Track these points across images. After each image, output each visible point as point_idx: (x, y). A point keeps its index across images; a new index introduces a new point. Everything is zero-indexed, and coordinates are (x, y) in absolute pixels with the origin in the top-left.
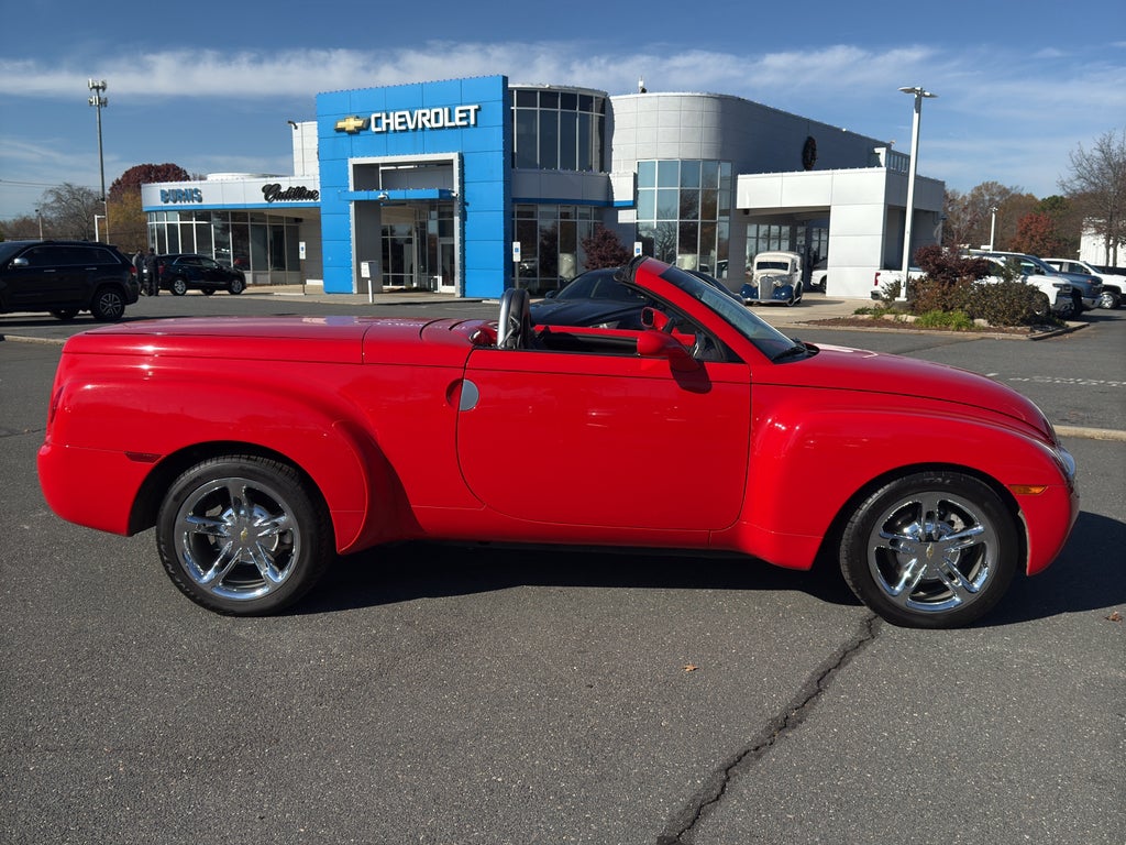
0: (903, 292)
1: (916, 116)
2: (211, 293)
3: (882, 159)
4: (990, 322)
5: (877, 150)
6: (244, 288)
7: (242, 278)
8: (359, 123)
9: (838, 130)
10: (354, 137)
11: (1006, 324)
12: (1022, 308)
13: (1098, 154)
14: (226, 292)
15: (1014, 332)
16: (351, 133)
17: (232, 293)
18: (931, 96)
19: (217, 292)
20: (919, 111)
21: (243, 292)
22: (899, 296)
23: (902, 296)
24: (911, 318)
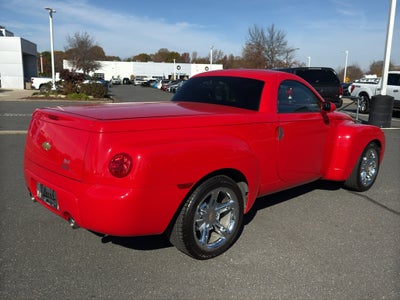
0: (54, 86)
3: (4, 33)
4: (94, 97)
11: (100, 98)
13: (75, 38)
18: (55, 12)
20: (51, 17)
22: (52, 88)
23: (54, 88)
24: (63, 96)
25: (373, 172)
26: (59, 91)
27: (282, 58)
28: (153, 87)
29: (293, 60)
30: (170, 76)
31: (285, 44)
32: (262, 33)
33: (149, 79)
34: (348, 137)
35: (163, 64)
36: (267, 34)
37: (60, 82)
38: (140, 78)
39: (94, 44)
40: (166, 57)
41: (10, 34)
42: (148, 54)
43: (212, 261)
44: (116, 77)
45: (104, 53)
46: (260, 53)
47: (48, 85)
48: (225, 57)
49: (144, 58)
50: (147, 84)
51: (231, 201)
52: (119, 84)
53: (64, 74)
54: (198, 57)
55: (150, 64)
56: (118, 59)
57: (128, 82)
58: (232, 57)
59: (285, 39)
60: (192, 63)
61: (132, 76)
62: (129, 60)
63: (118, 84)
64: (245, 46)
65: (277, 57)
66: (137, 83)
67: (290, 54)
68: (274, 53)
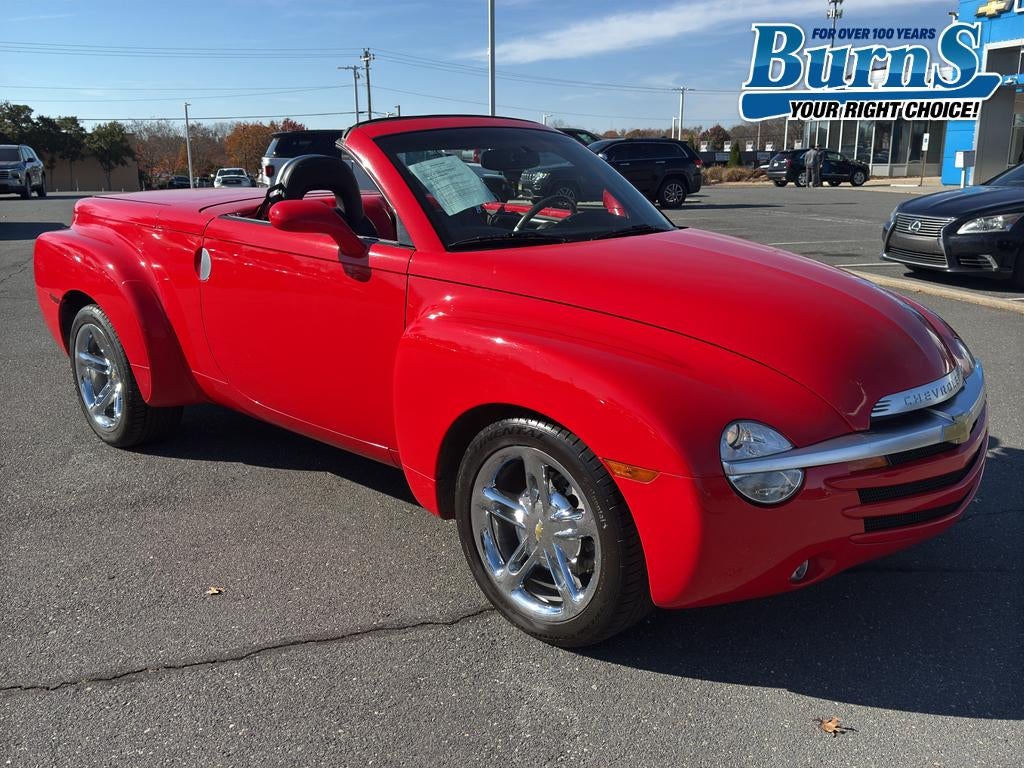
2: (836, 185)
6: (867, 179)
7: (865, 170)
8: (1001, 6)
10: (995, 21)
14: (849, 184)
16: (992, 17)
17: (854, 185)
19: (842, 184)
21: (865, 184)
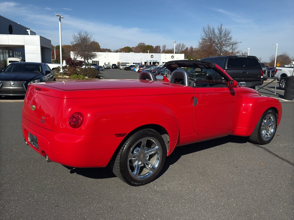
0: (61, 70)
1: (60, 23)
3: (29, 33)
4: (89, 77)
5: (27, 30)
9: (17, 24)
11: (92, 78)
12: (95, 74)
13: (79, 36)
15: (95, 79)
18: (63, 18)
20: (60, 21)
22: (60, 71)
23: (61, 71)
24: (67, 77)
25: (272, 131)
26: (65, 73)
27: (228, 49)
28: (133, 70)
29: (236, 51)
30: (145, 63)
31: (230, 39)
32: (213, 31)
33: (130, 65)
34: (251, 105)
35: (141, 54)
36: (217, 32)
37: (65, 67)
38: (124, 64)
39: (92, 40)
40: (143, 49)
41: (33, 33)
42: (131, 47)
43: (142, 187)
44: (107, 63)
45: (99, 46)
46: (211, 45)
47: (58, 69)
48: (187, 49)
49: (127, 50)
50: (129, 69)
51: (157, 147)
52: (110, 68)
53: (69, 61)
54: (166, 49)
55: (131, 54)
56: (109, 51)
57: (115, 67)
58: (192, 48)
59: (230, 35)
60: (162, 53)
61: (119, 63)
62: (117, 52)
63: (108, 68)
64: (201, 41)
65: (224, 48)
66: (121, 67)
67: (234, 46)
68: (222, 45)
